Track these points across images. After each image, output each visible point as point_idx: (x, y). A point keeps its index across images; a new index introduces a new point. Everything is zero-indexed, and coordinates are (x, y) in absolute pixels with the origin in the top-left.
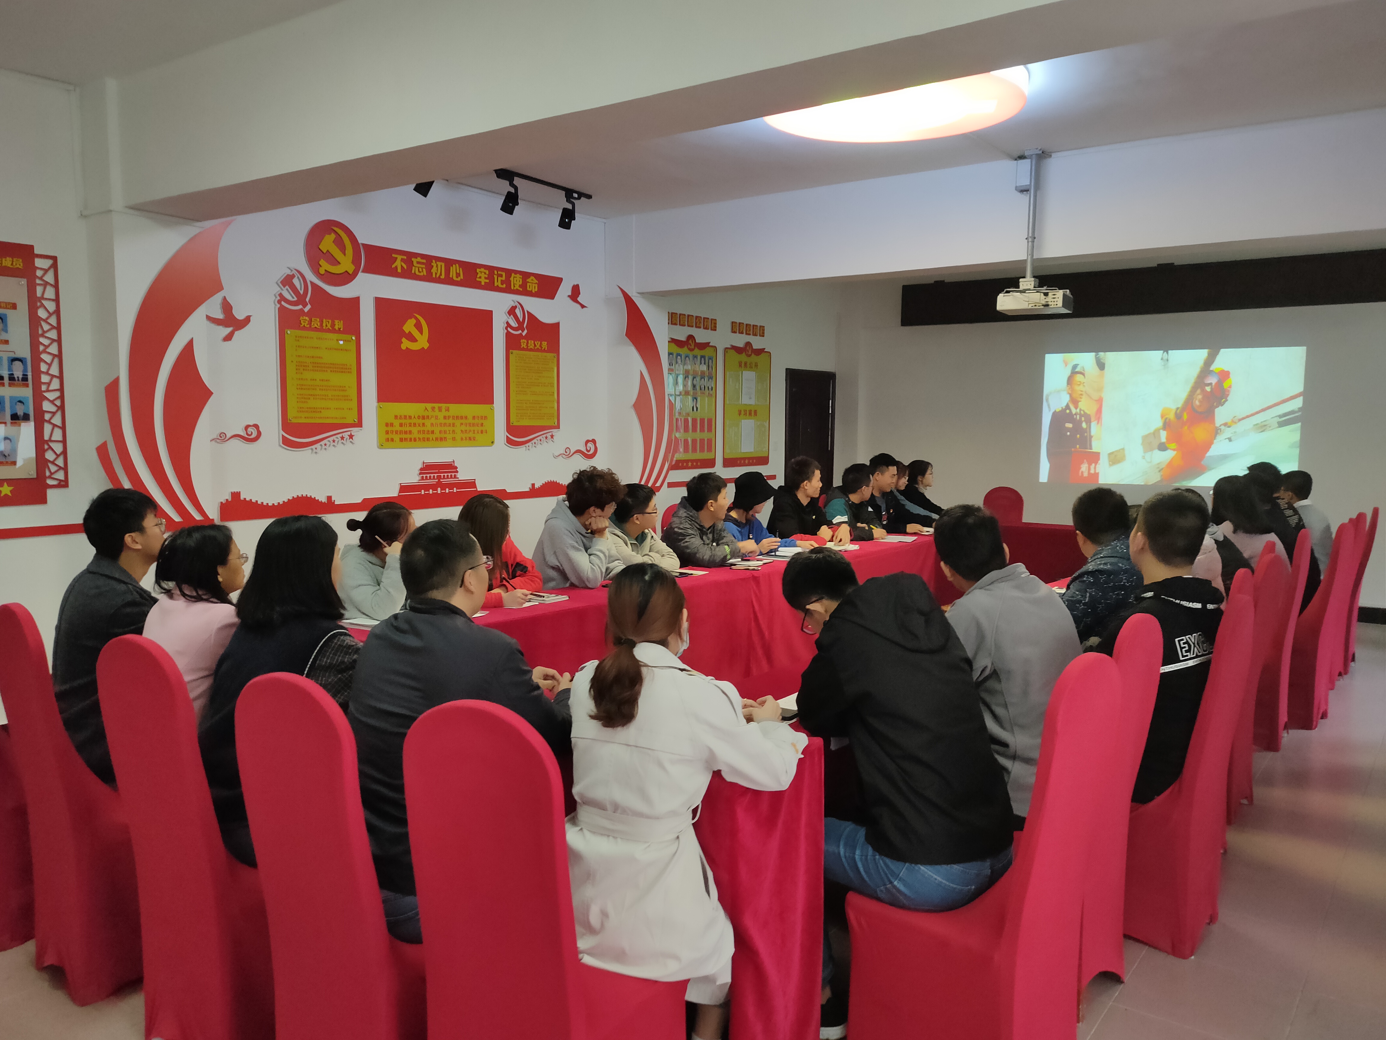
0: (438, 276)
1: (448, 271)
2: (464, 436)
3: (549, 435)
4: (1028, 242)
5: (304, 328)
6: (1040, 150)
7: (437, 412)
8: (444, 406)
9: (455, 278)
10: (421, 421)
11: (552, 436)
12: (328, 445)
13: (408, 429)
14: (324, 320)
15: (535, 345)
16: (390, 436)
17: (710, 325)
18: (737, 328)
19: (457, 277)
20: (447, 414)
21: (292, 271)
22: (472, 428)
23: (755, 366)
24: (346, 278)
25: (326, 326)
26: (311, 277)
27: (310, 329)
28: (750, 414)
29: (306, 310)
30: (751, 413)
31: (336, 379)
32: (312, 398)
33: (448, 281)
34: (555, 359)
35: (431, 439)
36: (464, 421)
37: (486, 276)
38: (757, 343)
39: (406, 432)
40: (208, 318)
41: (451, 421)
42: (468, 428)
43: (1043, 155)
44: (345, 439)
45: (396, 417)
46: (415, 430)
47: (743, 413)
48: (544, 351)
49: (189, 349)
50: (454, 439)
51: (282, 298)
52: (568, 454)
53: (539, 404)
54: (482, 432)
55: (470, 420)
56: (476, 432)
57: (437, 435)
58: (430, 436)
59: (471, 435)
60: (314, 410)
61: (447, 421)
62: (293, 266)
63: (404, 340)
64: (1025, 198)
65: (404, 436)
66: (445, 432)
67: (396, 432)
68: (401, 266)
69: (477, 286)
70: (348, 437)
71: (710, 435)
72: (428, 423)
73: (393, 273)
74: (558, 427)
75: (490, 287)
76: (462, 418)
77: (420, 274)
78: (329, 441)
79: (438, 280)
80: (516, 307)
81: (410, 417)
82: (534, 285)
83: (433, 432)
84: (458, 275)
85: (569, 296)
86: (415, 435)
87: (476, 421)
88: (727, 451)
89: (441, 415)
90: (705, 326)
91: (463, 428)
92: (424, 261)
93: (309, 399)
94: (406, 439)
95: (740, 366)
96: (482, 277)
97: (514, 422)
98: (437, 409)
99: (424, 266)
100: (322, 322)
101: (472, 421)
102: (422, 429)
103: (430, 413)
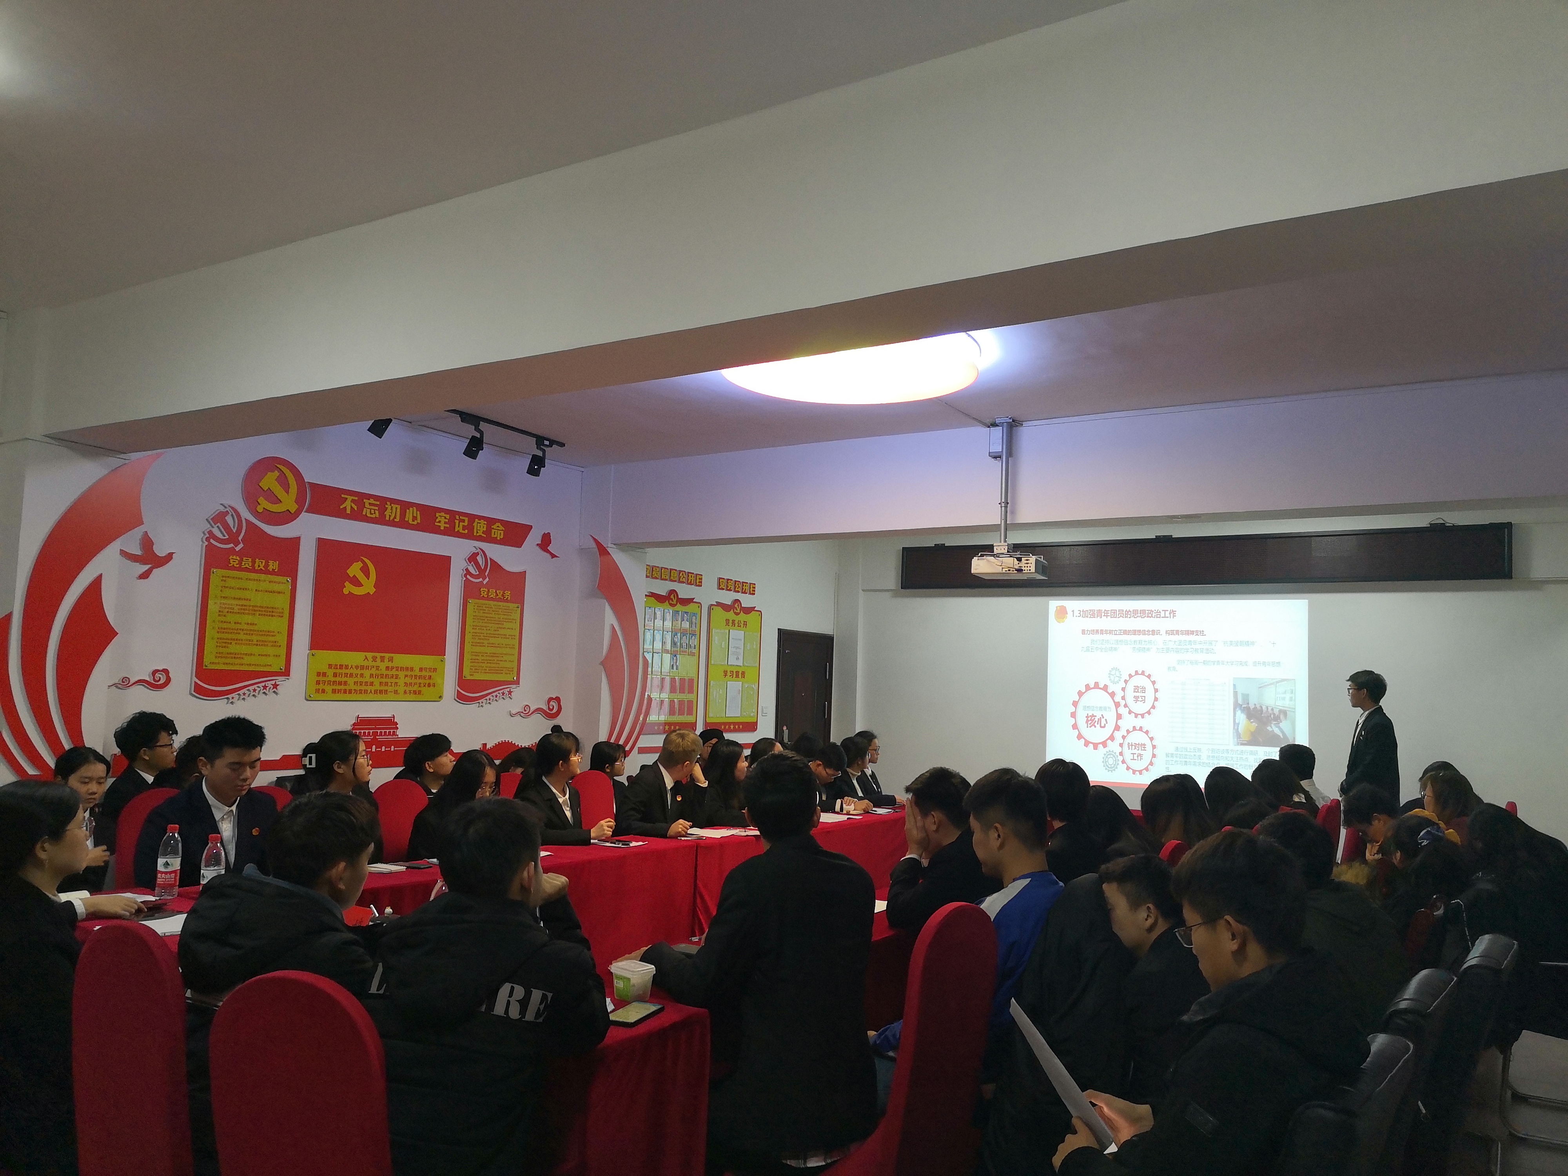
0: (391, 518)
1: (403, 515)
2: (408, 689)
3: (506, 691)
4: (1001, 507)
5: (233, 568)
6: (1010, 418)
7: (378, 663)
8: (387, 655)
9: (411, 522)
10: (359, 672)
11: (510, 692)
12: (247, 695)
13: (343, 679)
14: (257, 560)
15: (497, 595)
16: (321, 687)
17: (696, 580)
18: (724, 584)
19: (413, 521)
20: (390, 664)
21: (226, 507)
22: (418, 681)
23: (744, 624)
24: (287, 518)
25: (259, 566)
26: (246, 514)
27: (240, 569)
28: (737, 676)
29: (237, 549)
30: (739, 674)
31: (264, 623)
32: (234, 642)
33: (403, 524)
34: (519, 610)
35: (369, 691)
36: (409, 673)
37: (447, 521)
38: (746, 601)
39: (340, 683)
40: (123, 553)
41: (394, 672)
42: (413, 681)
43: (1013, 425)
44: (268, 688)
45: (330, 666)
46: (351, 681)
47: (729, 674)
48: (507, 601)
49: (96, 585)
50: (396, 692)
51: (212, 535)
52: (526, 713)
53: (497, 657)
54: (429, 685)
55: (417, 673)
56: (422, 685)
57: (377, 687)
58: (369, 688)
59: (416, 688)
60: (235, 656)
61: (390, 673)
62: (227, 502)
63: (347, 584)
64: (998, 463)
65: (338, 687)
66: (386, 684)
67: (329, 683)
68: (351, 507)
69: (436, 530)
70: (272, 687)
71: (692, 697)
72: (367, 673)
73: (341, 514)
74: (517, 682)
75: (450, 531)
76: (407, 669)
77: (371, 516)
78: (248, 690)
79: (392, 523)
80: (478, 554)
81: (347, 667)
82: (499, 532)
83: (372, 684)
84: (415, 518)
85: (538, 545)
86: (352, 686)
87: (423, 673)
88: (711, 714)
89: (383, 666)
90: (689, 582)
91: (408, 680)
92: (378, 503)
93: (231, 643)
94: (339, 691)
95: (727, 624)
96: (442, 521)
97: (467, 674)
98: (378, 660)
99: (377, 508)
100: (254, 562)
101: (419, 674)
102: (360, 679)
103: (370, 663)
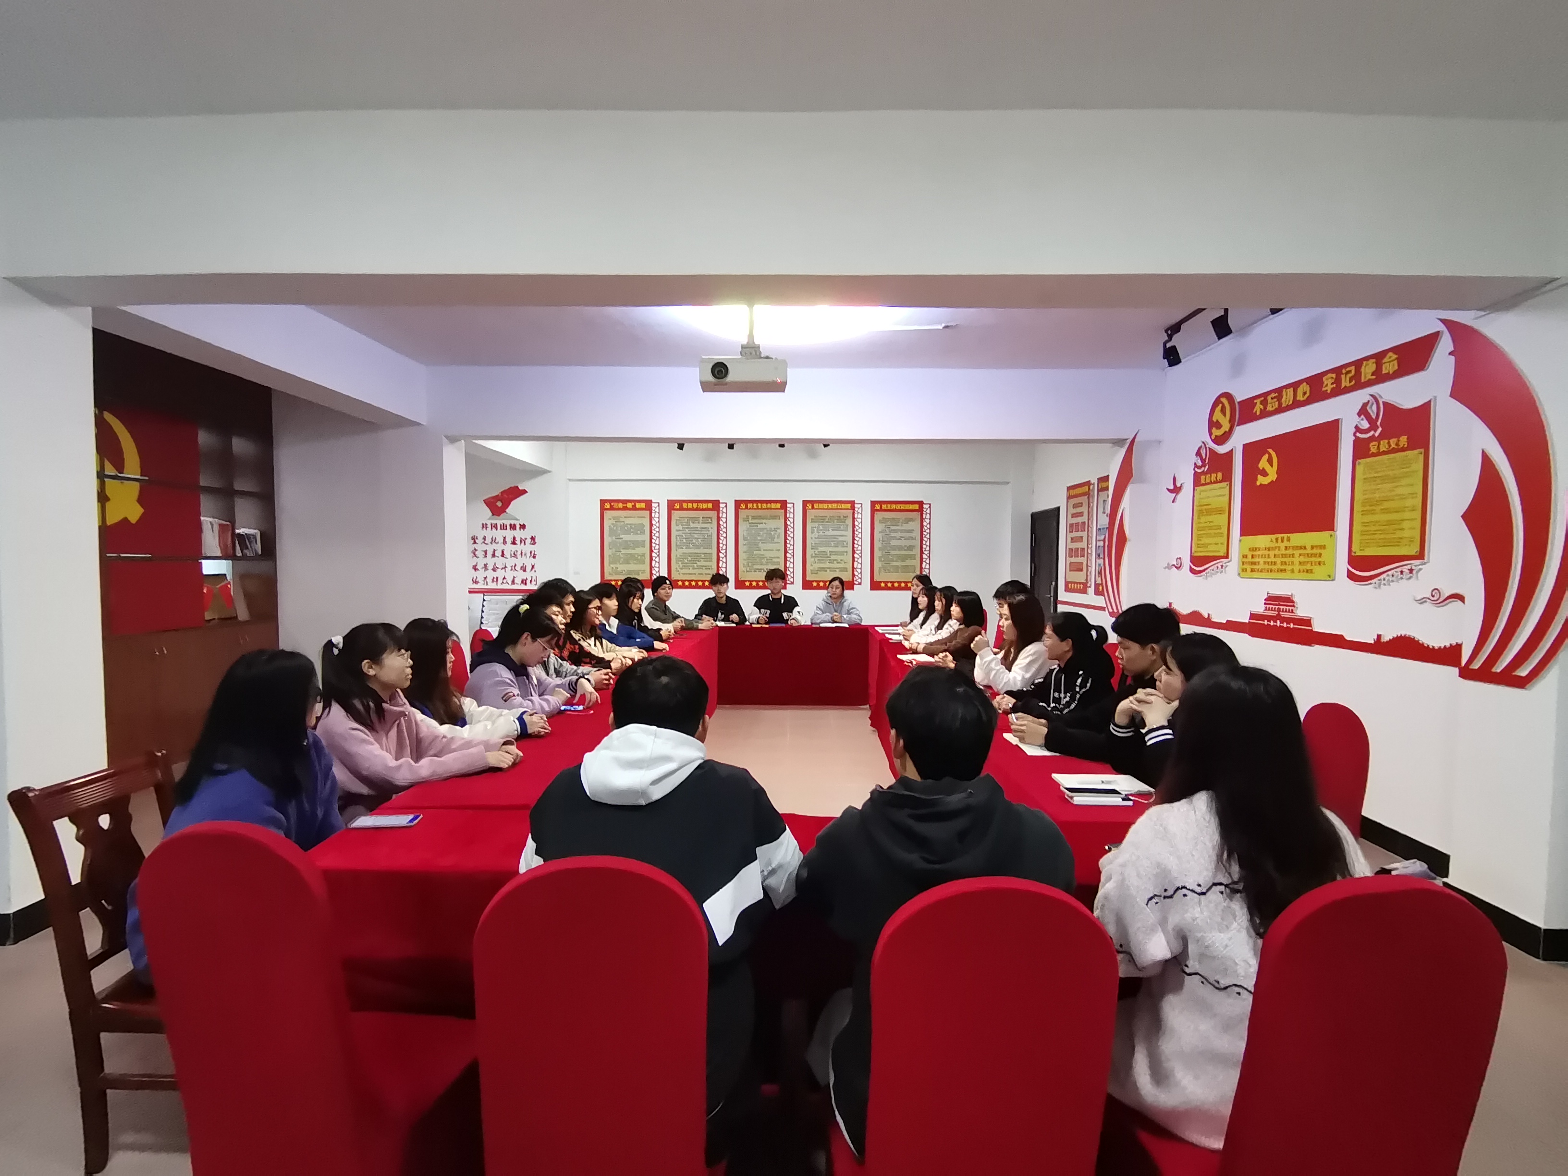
2: (1302, 567)
3: (1405, 569)
7: (1280, 544)
8: (1285, 536)
9: (1302, 399)
10: (1267, 552)
11: (1411, 570)
12: (1210, 573)
13: (1257, 560)
14: (1212, 475)
15: (1390, 445)
16: (1245, 567)
19: (1304, 396)
20: (1288, 544)
21: (1201, 444)
22: (1310, 560)
25: (1213, 479)
26: (1210, 444)
27: (1205, 484)
29: (1205, 470)
31: (1215, 520)
33: (1296, 404)
34: (1422, 457)
35: (1274, 571)
36: (1302, 551)
37: (1333, 381)
39: (1256, 563)
41: (1291, 552)
42: (1307, 559)
44: (1219, 569)
45: (1250, 549)
48: (1403, 450)
50: (1293, 571)
51: (1196, 465)
52: (1438, 599)
53: (1391, 524)
55: (1309, 551)
57: (1279, 566)
58: (1273, 567)
59: (1308, 567)
60: (1205, 545)
61: (1288, 552)
62: (1202, 438)
63: (1259, 477)
66: (1285, 563)
67: (1249, 563)
68: (1259, 409)
69: (1325, 396)
70: (1221, 567)
72: (1272, 553)
73: (1255, 418)
74: (1420, 556)
75: (1338, 391)
76: (1301, 548)
77: (1272, 410)
78: (1211, 570)
79: (1287, 408)
80: (1367, 402)
81: (1260, 549)
82: (1393, 363)
83: (1275, 563)
86: (1262, 566)
87: (1315, 551)
89: (1282, 546)
91: (1302, 559)
92: (1275, 395)
93: (1203, 537)
94: (1255, 570)
96: (1328, 384)
97: (1358, 551)
98: (1280, 540)
99: (1275, 400)
100: (1210, 477)
102: (1267, 560)
103: (1274, 545)
